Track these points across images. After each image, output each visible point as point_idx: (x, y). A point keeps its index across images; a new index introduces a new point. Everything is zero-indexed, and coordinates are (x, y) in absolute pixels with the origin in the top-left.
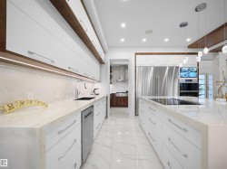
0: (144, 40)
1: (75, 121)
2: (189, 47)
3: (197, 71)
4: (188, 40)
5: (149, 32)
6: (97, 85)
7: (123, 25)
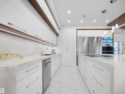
0: (82, 21)
1: (38, 66)
2: (108, 25)
3: (113, 40)
4: (107, 21)
5: (84, 16)
6: (55, 48)
7: (69, 12)
